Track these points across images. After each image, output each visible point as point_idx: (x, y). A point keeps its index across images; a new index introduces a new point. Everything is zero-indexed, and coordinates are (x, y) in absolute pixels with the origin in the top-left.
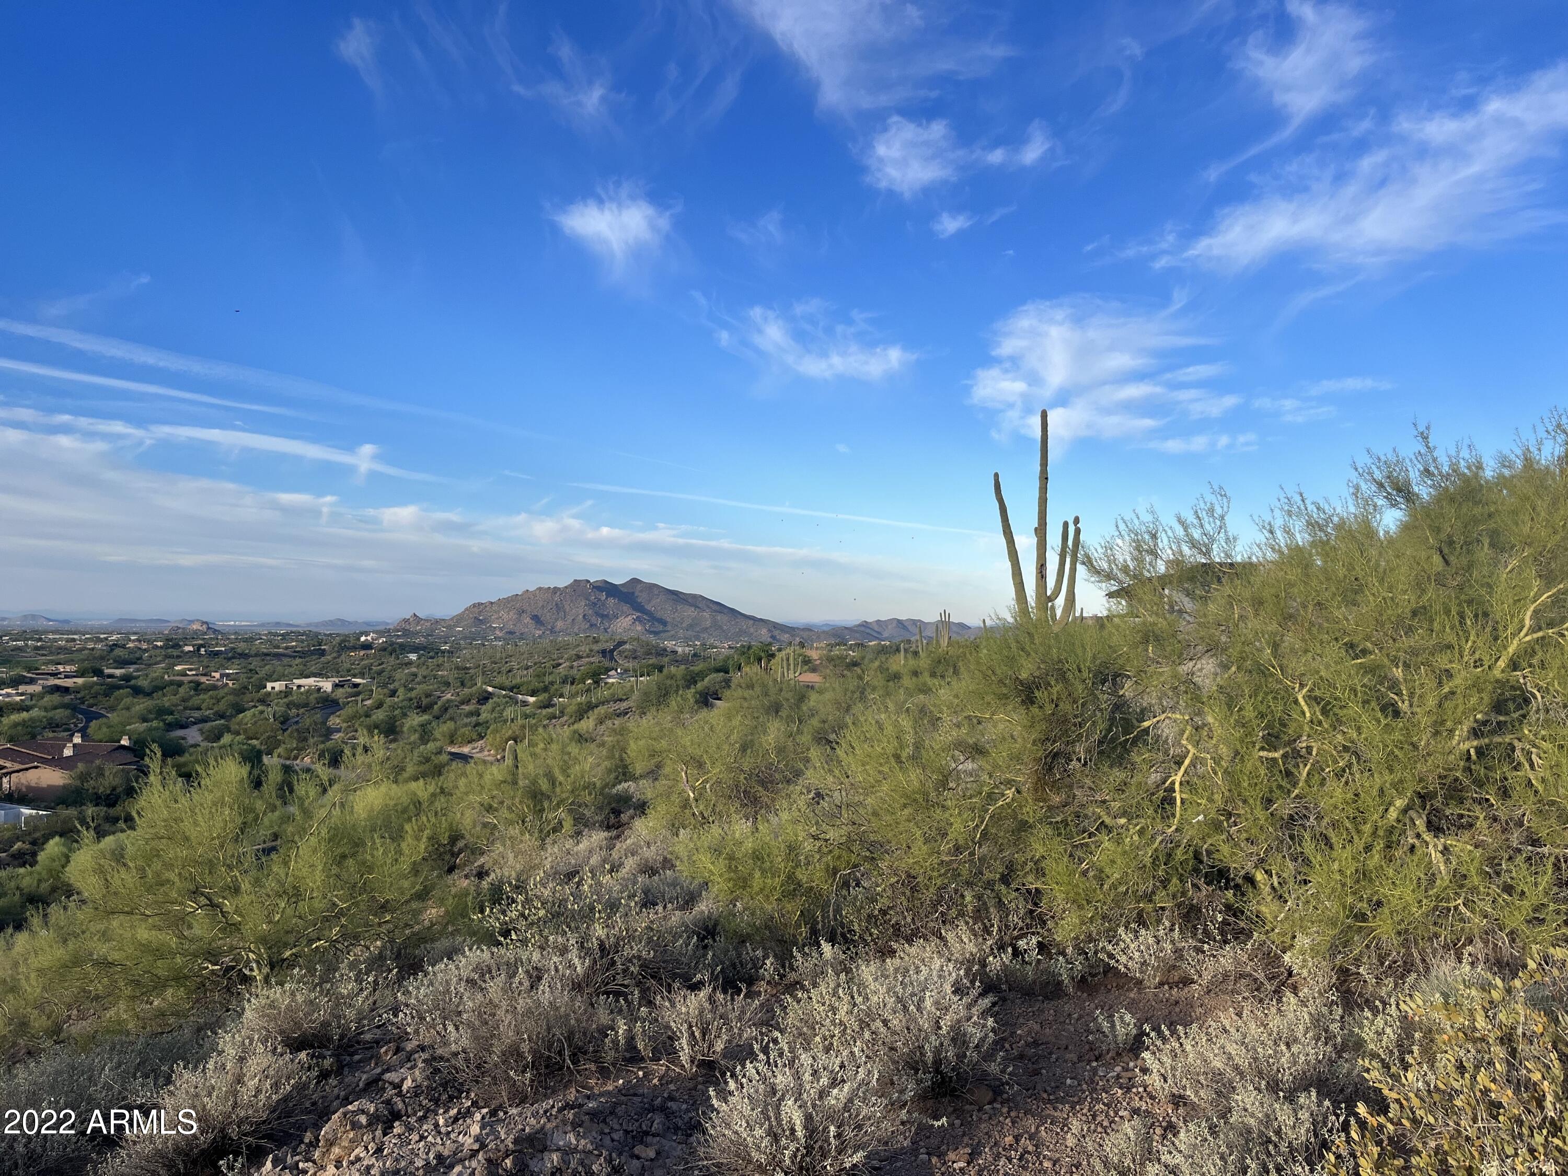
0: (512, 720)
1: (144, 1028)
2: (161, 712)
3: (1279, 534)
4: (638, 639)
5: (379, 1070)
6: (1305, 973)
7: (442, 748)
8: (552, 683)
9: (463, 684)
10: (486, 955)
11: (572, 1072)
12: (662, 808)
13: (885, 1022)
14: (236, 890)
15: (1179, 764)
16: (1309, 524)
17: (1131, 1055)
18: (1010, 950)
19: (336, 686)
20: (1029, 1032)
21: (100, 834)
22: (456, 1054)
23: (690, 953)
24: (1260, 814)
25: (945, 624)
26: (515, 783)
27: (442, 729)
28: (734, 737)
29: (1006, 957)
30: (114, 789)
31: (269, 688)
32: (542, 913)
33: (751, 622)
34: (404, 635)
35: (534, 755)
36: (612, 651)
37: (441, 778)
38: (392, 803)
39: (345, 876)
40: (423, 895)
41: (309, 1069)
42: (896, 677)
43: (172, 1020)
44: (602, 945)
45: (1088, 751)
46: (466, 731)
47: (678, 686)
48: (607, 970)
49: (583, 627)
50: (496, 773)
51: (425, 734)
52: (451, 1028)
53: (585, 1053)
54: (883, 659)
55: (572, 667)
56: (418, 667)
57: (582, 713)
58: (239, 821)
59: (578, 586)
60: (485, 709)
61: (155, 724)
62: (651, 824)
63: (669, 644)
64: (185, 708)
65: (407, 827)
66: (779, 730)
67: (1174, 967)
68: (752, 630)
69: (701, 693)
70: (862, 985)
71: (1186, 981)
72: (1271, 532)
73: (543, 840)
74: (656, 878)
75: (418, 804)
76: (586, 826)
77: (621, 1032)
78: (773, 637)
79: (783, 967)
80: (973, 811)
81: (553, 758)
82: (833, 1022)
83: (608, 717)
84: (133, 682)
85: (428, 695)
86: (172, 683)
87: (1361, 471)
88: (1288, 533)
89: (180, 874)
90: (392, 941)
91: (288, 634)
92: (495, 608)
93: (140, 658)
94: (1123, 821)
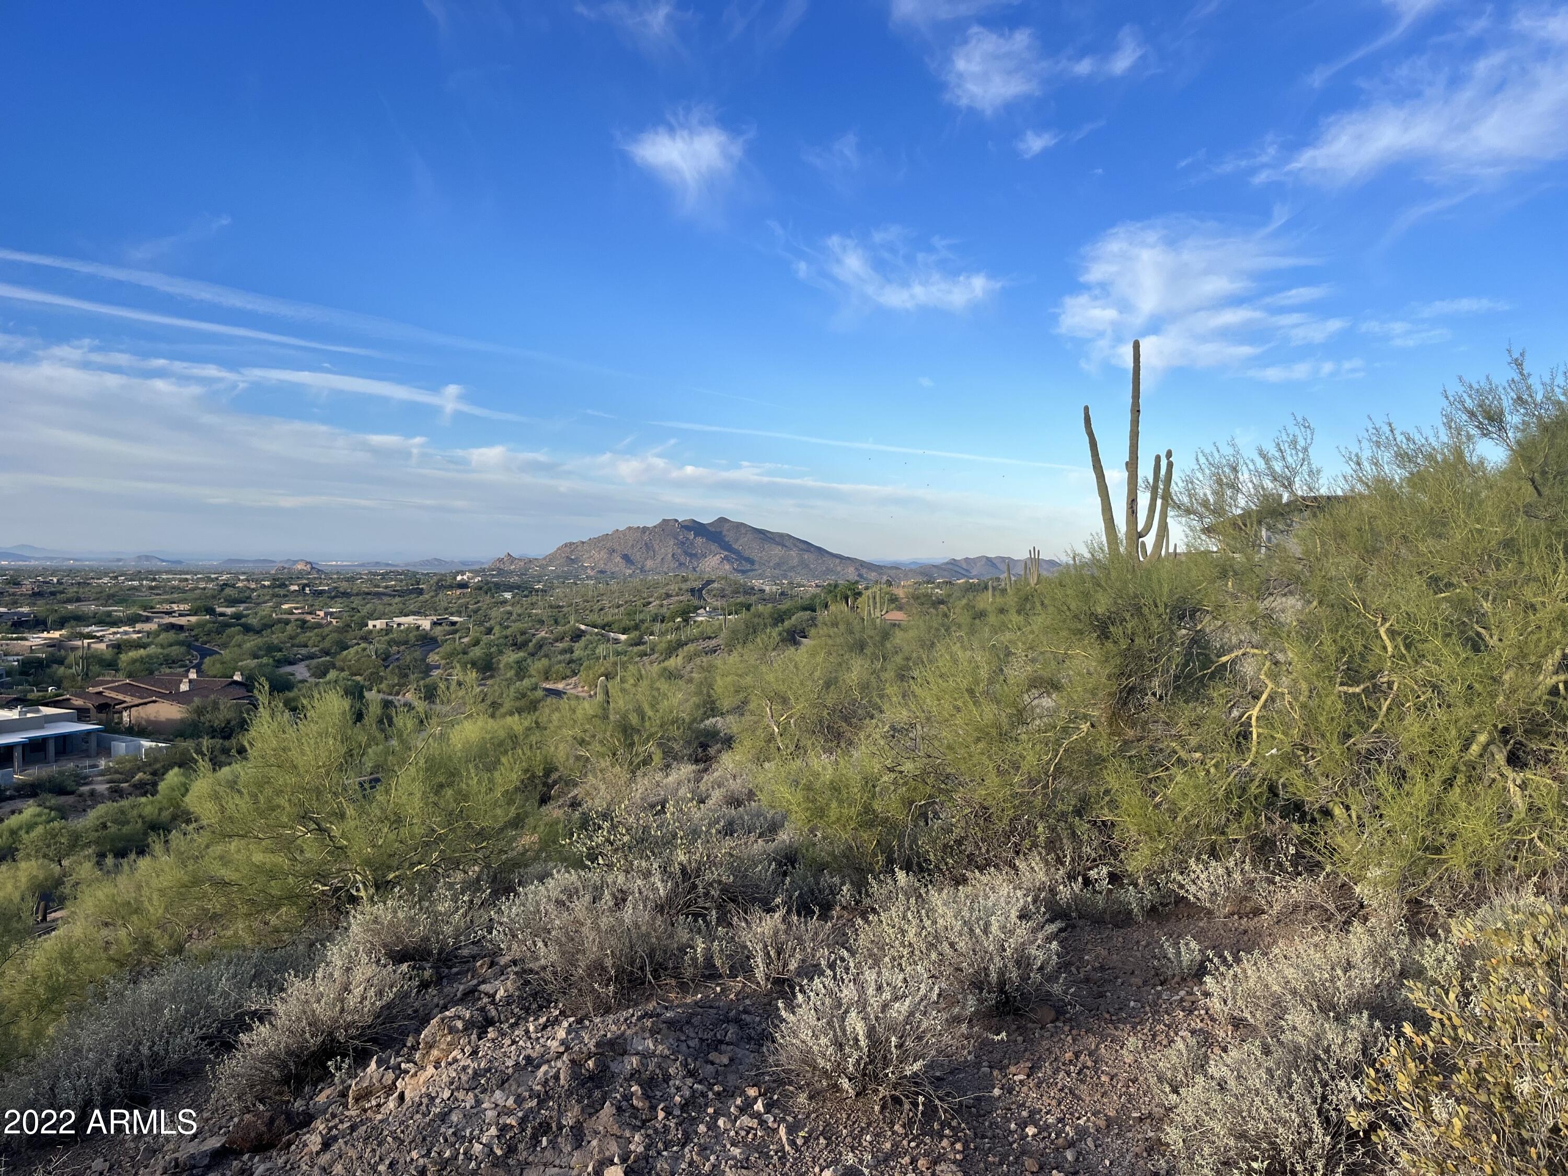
0: (605, 658)
1: (259, 943)
2: (270, 649)
3: (1366, 465)
4: (726, 578)
5: (475, 982)
6: (1375, 904)
7: (537, 684)
8: (642, 621)
9: (556, 622)
10: (574, 877)
11: (653, 987)
12: (747, 743)
13: (952, 945)
14: (342, 816)
15: (1257, 698)
16: (1397, 455)
17: (1195, 980)
18: (1080, 879)
19: (434, 624)
20: (1097, 957)
21: (216, 764)
22: (544, 968)
23: (769, 878)
24: (1337, 749)
25: (1035, 561)
26: (606, 717)
27: (537, 665)
28: (817, 674)
29: (1077, 886)
30: (229, 722)
31: (370, 627)
32: (626, 839)
33: (838, 561)
34: (498, 575)
35: (623, 690)
36: (700, 590)
37: (537, 713)
38: (488, 736)
39: (442, 804)
40: (517, 823)
41: (410, 979)
42: (981, 615)
43: (286, 936)
44: (683, 870)
45: (1164, 685)
46: (560, 667)
47: (765, 625)
48: (689, 893)
49: (672, 565)
50: (588, 707)
51: (521, 671)
52: (540, 944)
53: (666, 969)
54: (971, 597)
55: (662, 606)
56: (513, 605)
57: (673, 649)
58: (343, 750)
59: (667, 527)
60: (578, 646)
61: (265, 660)
62: (737, 758)
63: (757, 583)
64: (293, 646)
65: (504, 760)
66: (862, 666)
67: (1246, 898)
68: (839, 569)
69: (788, 631)
70: (931, 911)
71: (1258, 912)
72: (1358, 464)
73: (633, 772)
74: (741, 809)
75: (513, 738)
76: (675, 759)
77: (699, 950)
78: (860, 575)
79: (860, 893)
80: (1047, 745)
81: (642, 693)
82: (902, 944)
83: (697, 654)
84: (243, 620)
85: (523, 633)
86: (279, 621)
87: (1452, 399)
88: (1376, 464)
89: (290, 800)
90: (488, 866)
91: (387, 573)
92: (586, 547)
93: (249, 597)
94: (1198, 755)
